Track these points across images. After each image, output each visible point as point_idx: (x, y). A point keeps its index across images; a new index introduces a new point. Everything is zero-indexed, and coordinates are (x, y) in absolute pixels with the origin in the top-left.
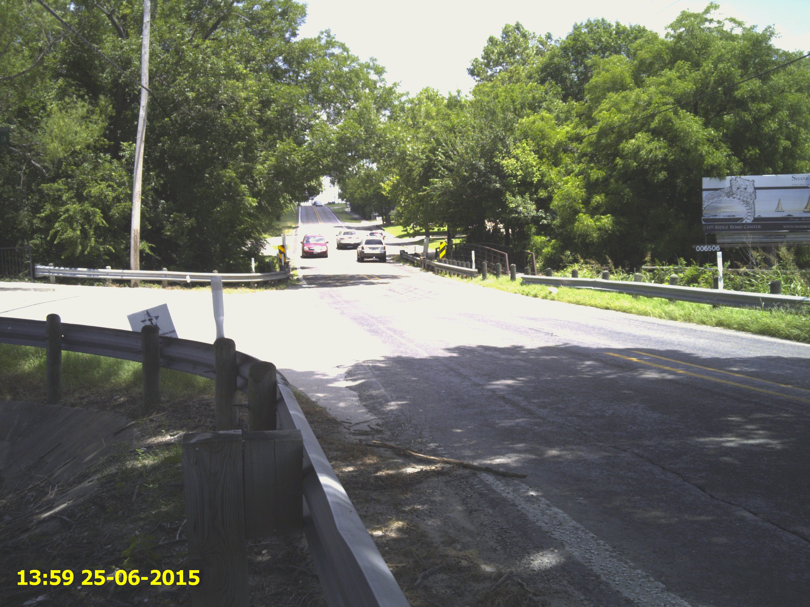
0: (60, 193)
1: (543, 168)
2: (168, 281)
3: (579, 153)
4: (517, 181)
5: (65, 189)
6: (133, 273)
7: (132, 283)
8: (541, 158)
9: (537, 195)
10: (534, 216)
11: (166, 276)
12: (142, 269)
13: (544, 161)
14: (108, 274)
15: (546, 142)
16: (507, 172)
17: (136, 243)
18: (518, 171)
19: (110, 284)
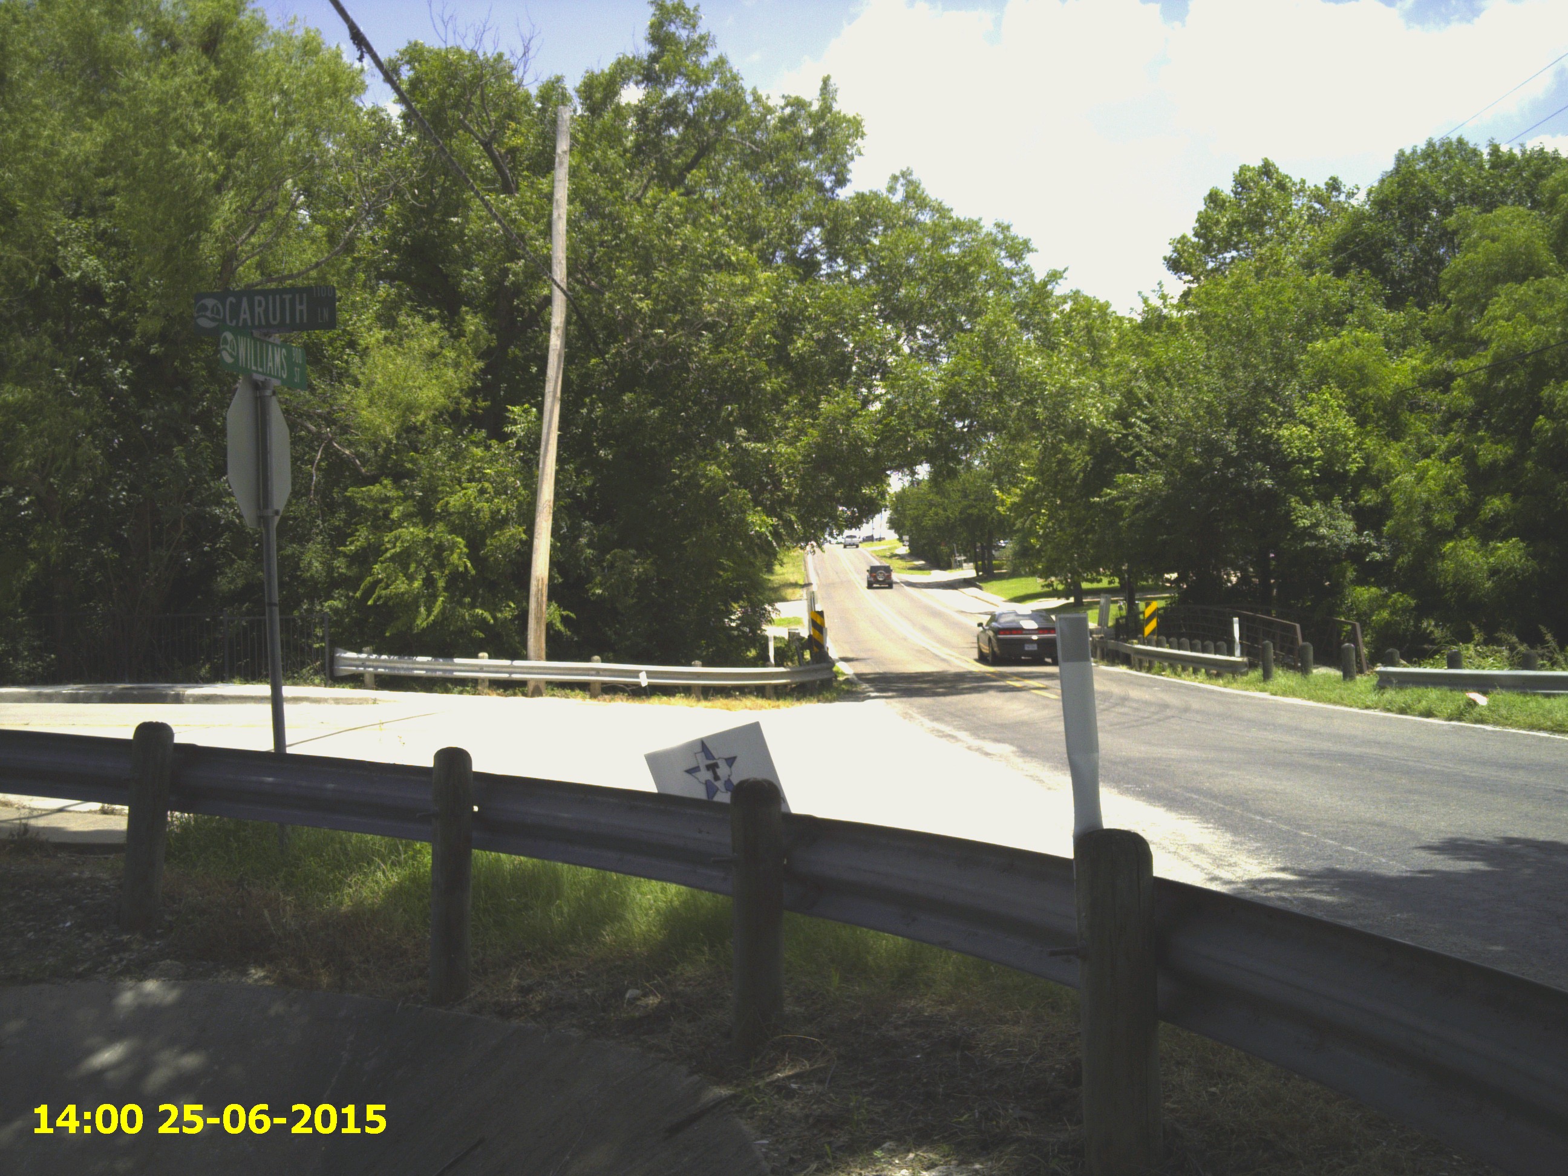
0: (386, 506)
1: (1370, 443)
2: (603, 683)
3: (1445, 412)
4: (1312, 472)
5: (399, 497)
6: (532, 668)
7: (531, 687)
8: (1361, 423)
9: (1356, 501)
10: (1352, 545)
11: (598, 672)
12: (550, 657)
13: (1369, 428)
14: (481, 669)
15: (1371, 390)
16: (1289, 455)
17: (539, 605)
18: (1313, 449)
19: (486, 690)
